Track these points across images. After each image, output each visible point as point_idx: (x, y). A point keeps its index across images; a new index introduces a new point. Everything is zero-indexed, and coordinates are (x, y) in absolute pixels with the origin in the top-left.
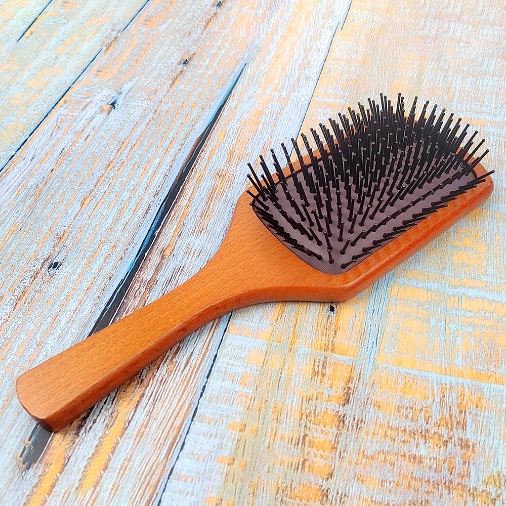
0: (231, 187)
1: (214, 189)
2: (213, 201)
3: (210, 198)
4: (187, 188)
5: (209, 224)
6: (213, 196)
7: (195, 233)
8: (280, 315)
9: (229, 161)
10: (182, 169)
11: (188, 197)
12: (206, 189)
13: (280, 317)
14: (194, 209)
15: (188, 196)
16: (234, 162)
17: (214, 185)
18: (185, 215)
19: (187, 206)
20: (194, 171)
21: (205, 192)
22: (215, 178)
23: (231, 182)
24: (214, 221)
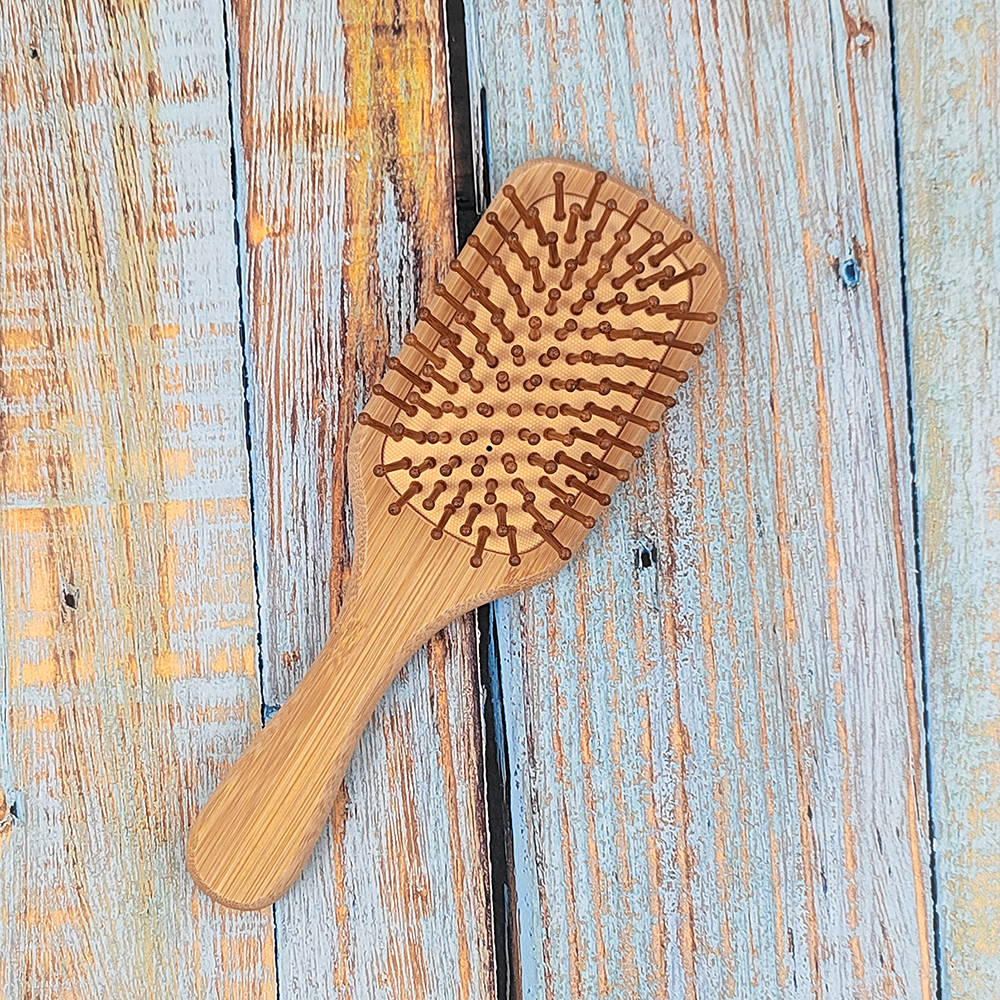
0: (378, 866)
1: (414, 850)
2: (402, 814)
3: (412, 822)
4: (477, 837)
5: (384, 746)
6: (408, 827)
7: (403, 713)
8: (162, 561)
9: (415, 947)
10: (512, 892)
11: (462, 810)
12: (432, 844)
13: (162, 558)
14: (432, 779)
15: (462, 813)
16: (401, 945)
17: (419, 864)
18: (444, 757)
19: (452, 785)
20: (483, 894)
21: (431, 837)
22: (425, 886)
23: (385, 882)
24: (377, 758)
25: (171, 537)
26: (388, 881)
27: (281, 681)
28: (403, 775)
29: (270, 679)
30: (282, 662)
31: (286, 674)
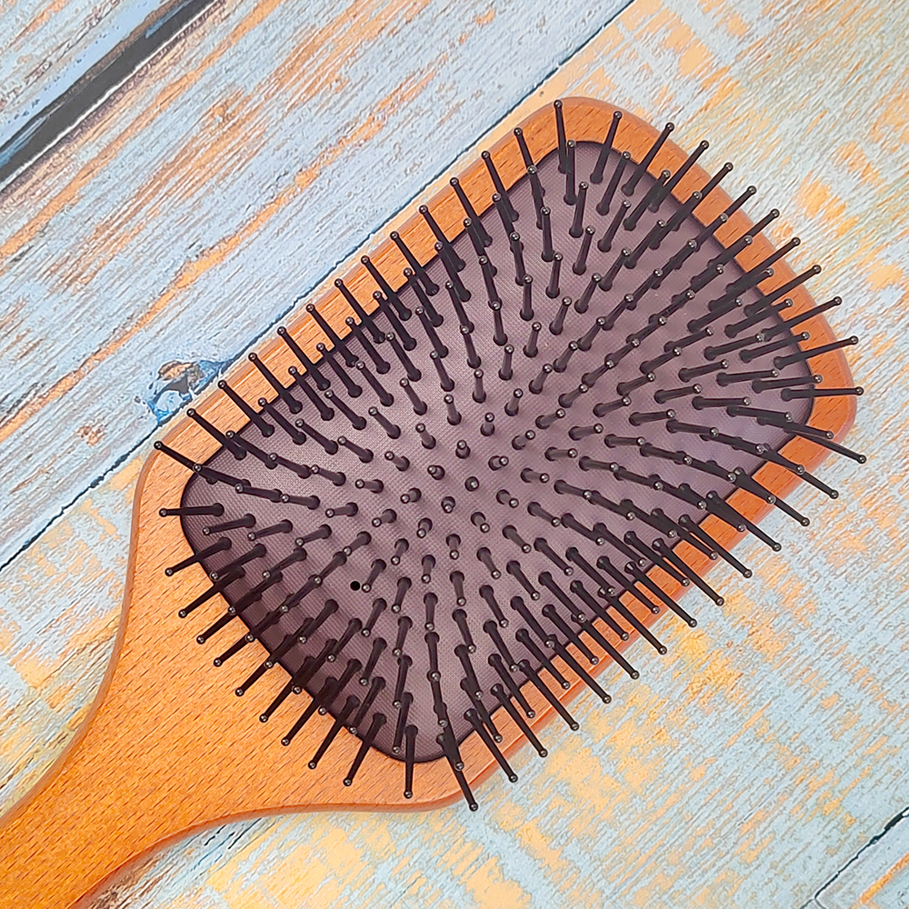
0: (229, 179)
1: (186, 155)
2: (157, 197)
3: (159, 179)
4: (122, 102)
5: (104, 270)
6: (167, 180)
7: (56, 277)
9: (280, 77)
10: (147, 24)
11: (106, 141)
12: (164, 141)
14: (98, 194)
15: (109, 137)
16: (295, 89)
17: (195, 139)
18: (67, 199)
19: (89, 170)
20: (174, 50)
21: (157, 148)
22: (212, 115)
23: (239, 160)
24: (122, 267)
25: (64, 654)
26: (236, 158)
27: (121, 426)
28: (118, 227)
29: (129, 439)
30: (102, 441)
31: (110, 427)
